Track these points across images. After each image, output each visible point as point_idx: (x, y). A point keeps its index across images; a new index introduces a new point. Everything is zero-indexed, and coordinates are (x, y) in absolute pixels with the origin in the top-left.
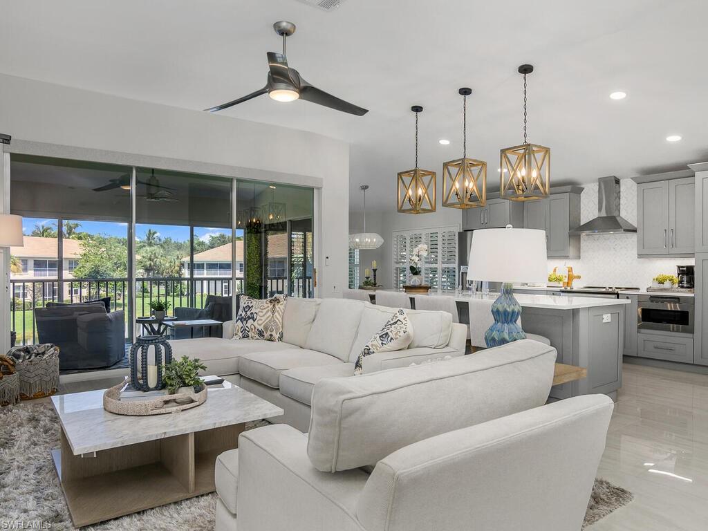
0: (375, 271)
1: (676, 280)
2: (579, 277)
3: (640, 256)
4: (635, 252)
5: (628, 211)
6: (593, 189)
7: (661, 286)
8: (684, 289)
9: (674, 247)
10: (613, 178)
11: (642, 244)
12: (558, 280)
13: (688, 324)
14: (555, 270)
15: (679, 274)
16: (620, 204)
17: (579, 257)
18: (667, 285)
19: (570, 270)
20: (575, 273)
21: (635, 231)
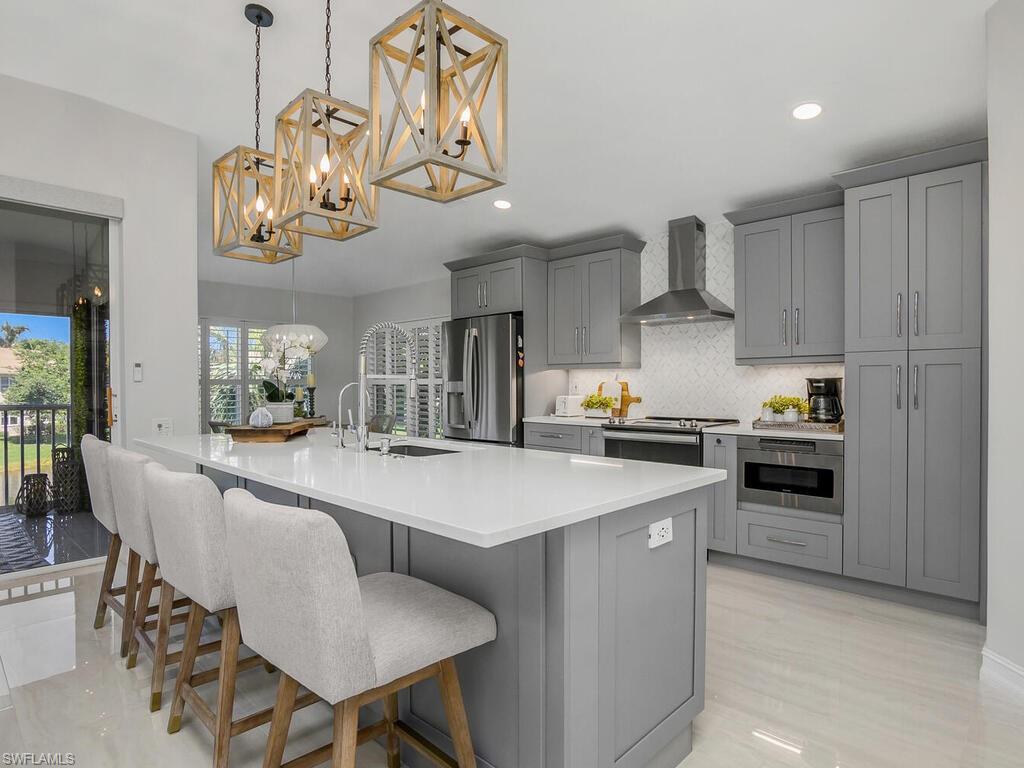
0: (311, 390)
1: (806, 406)
2: (639, 400)
3: (741, 360)
4: (731, 355)
5: (719, 281)
6: (660, 244)
7: (779, 418)
8: (821, 425)
9: (801, 341)
10: (693, 220)
11: (742, 340)
12: (604, 405)
13: (831, 496)
14: (600, 388)
15: (810, 395)
16: (705, 269)
17: (638, 366)
18: (790, 415)
19: (625, 387)
20: (633, 393)
21: (730, 316)
